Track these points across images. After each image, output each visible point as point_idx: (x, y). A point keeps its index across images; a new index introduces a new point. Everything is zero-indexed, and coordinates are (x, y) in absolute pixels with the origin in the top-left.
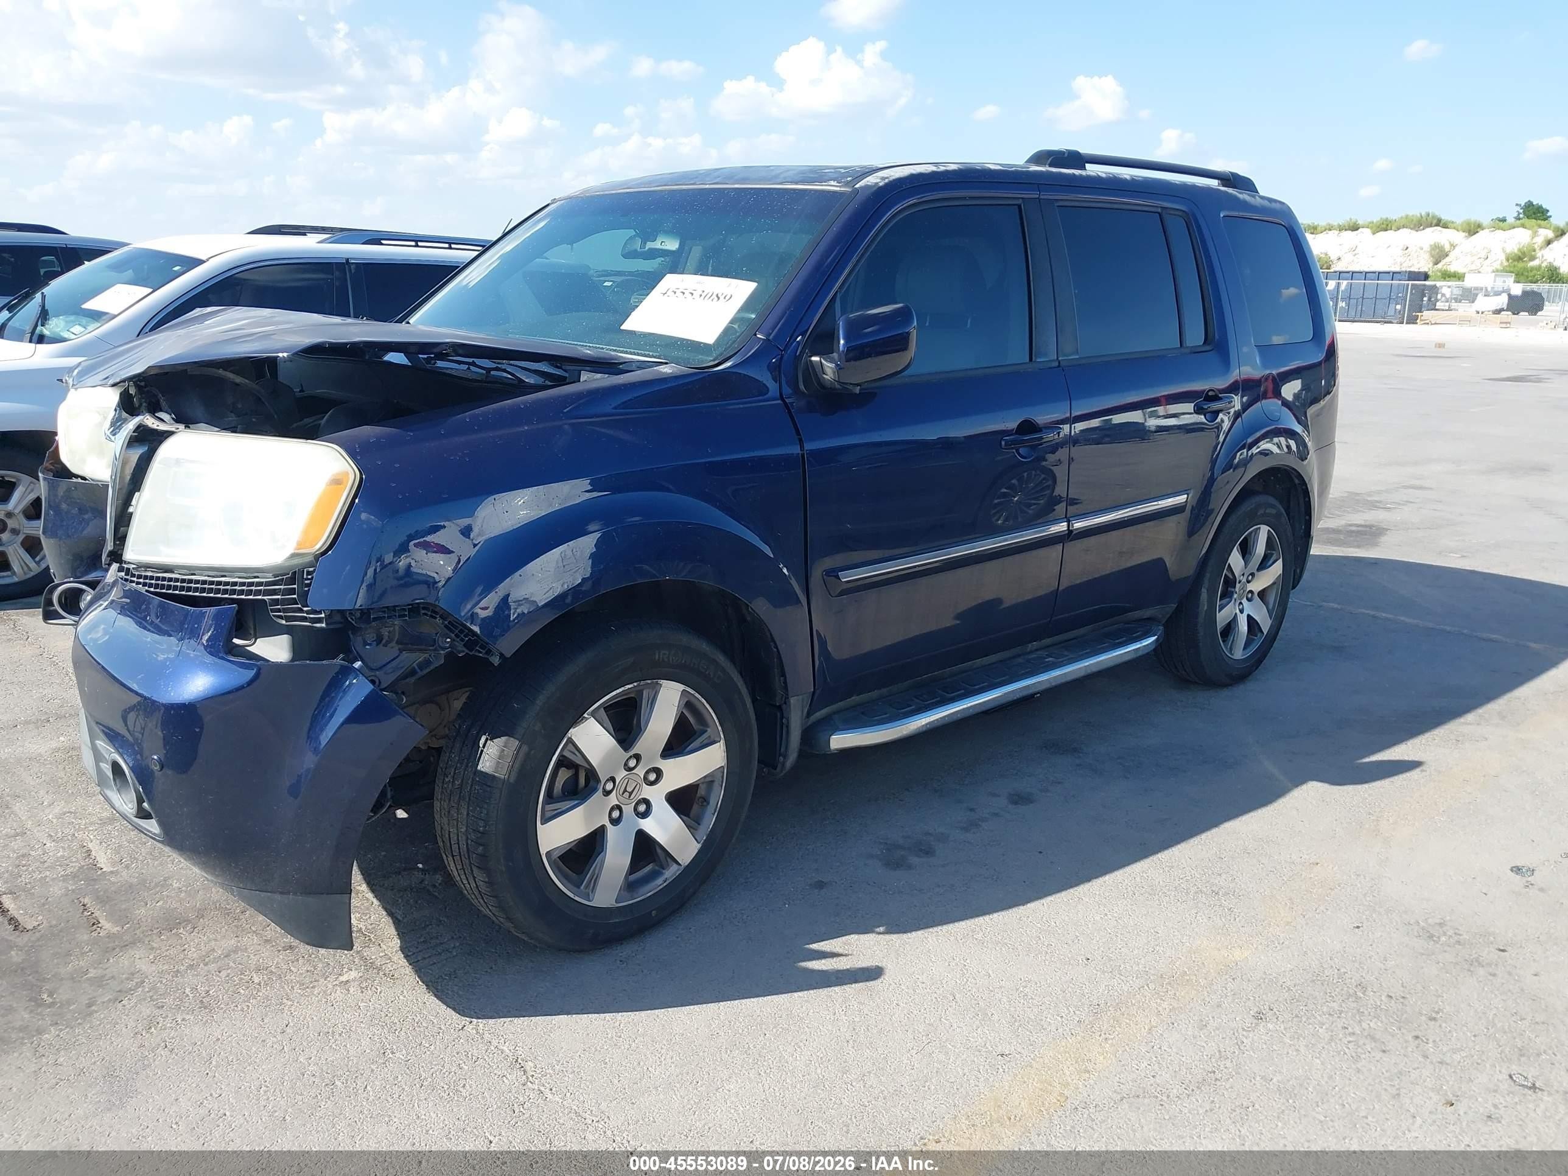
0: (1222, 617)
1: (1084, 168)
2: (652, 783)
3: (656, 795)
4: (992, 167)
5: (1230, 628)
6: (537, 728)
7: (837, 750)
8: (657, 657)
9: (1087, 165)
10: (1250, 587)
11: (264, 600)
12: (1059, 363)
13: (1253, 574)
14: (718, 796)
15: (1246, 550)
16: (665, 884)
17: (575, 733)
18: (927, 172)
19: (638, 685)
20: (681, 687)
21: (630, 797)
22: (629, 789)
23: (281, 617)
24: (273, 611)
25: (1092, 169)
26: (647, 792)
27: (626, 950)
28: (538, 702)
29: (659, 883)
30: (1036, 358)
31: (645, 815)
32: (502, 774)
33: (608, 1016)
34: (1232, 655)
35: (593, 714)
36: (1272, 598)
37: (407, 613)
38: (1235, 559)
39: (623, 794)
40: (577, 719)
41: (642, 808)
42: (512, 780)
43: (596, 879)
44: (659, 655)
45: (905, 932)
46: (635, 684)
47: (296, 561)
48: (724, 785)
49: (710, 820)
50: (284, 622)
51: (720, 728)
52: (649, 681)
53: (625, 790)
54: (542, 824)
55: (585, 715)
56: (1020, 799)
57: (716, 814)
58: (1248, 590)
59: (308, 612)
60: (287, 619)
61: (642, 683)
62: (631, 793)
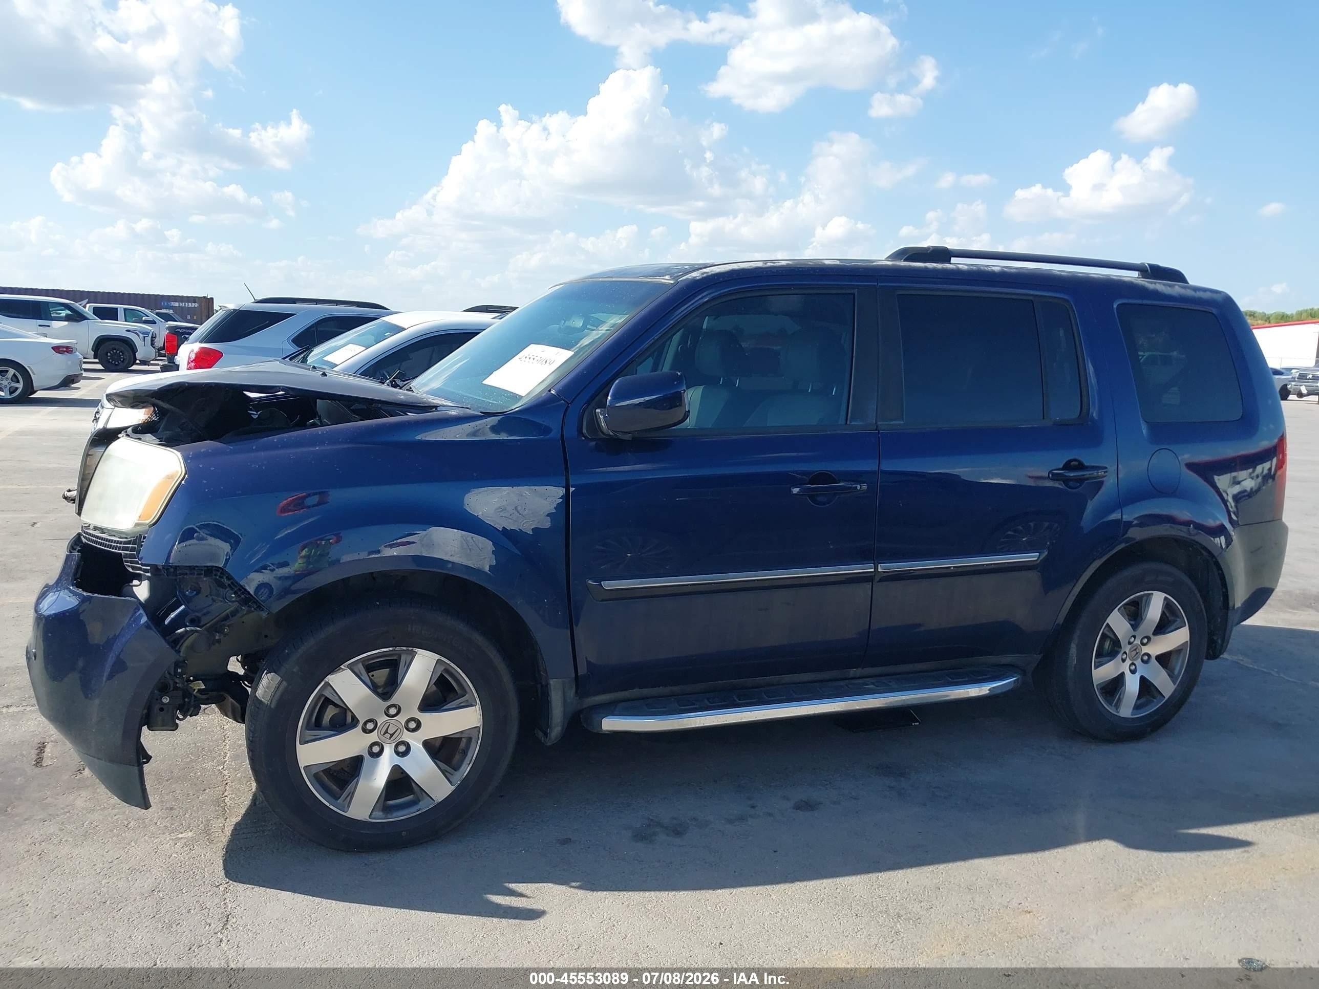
0: (1102, 673)
1: (949, 262)
2: (414, 730)
3: (416, 742)
4: (827, 262)
5: (1115, 685)
6: (295, 670)
7: (607, 731)
8: (409, 629)
9: (952, 259)
10: (1145, 650)
11: (121, 554)
12: (877, 426)
13: (1149, 639)
14: (474, 750)
15: (1135, 614)
16: (418, 813)
17: (332, 679)
18: (751, 268)
19: (394, 650)
20: (437, 657)
21: (390, 738)
22: (391, 731)
23: (129, 566)
24: (127, 562)
25: (957, 263)
26: (407, 737)
27: (374, 858)
28: (299, 650)
29: (412, 812)
30: (851, 422)
31: (404, 754)
32: (265, 701)
33: (318, 900)
34: (1118, 712)
35: (351, 667)
36: (1180, 665)
37: (203, 572)
38: (1117, 622)
39: (384, 734)
40: (334, 668)
41: (402, 749)
42: (273, 706)
43: (352, 795)
44: (412, 628)
45: (593, 890)
46: (391, 649)
47: (139, 529)
48: (479, 742)
49: (466, 769)
50: (131, 570)
51: (476, 695)
52: (404, 648)
53: (386, 732)
54: (300, 744)
55: (342, 667)
56: (807, 806)
57: (471, 765)
58: (1142, 653)
59: (143, 565)
60: (133, 568)
61: (398, 648)
62: (392, 735)
